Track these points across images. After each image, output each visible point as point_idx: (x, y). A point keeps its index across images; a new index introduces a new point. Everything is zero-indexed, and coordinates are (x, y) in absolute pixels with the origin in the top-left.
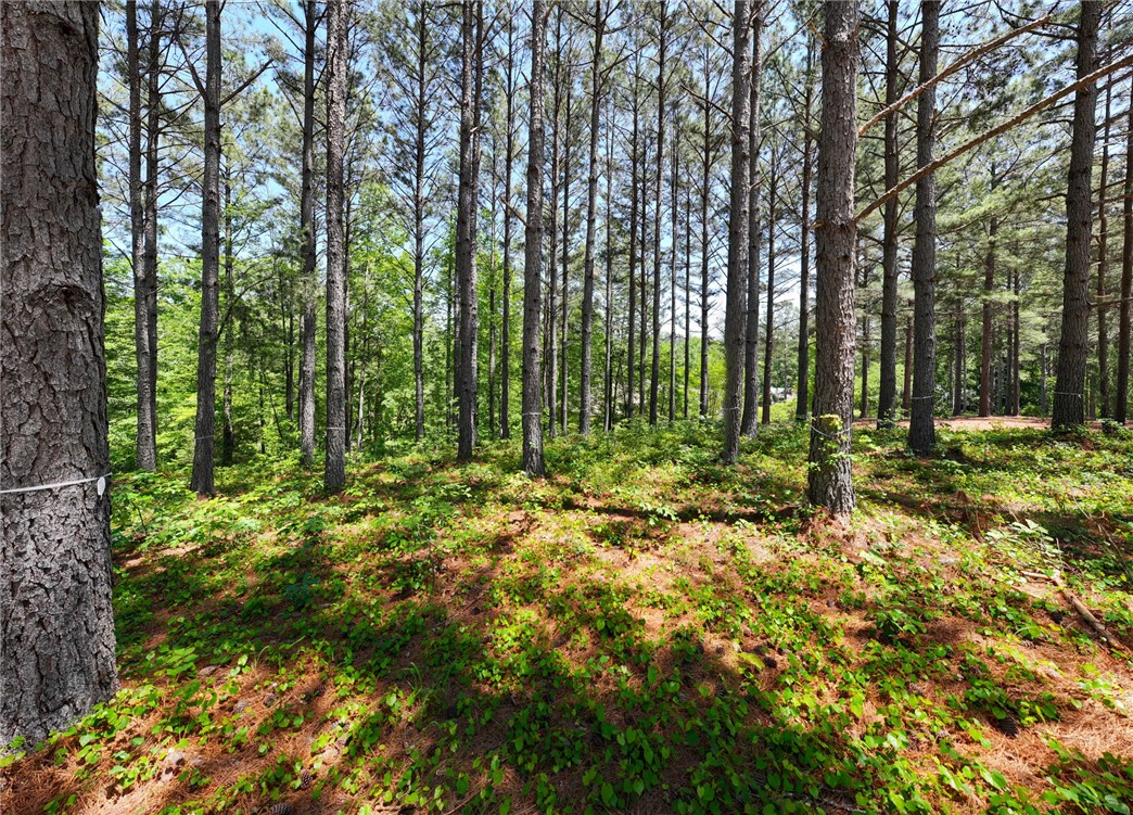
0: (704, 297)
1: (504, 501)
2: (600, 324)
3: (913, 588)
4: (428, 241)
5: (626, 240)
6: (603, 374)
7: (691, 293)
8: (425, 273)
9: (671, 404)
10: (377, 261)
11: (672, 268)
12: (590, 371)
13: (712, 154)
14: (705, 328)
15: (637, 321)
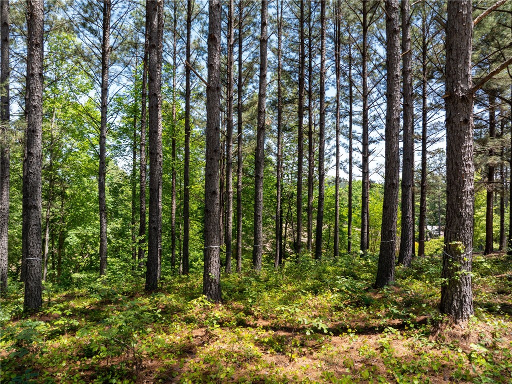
0: (365, 145)
1: (189, 321)
2: (271, 169)
3: (504, 367)
4: (113, 89)
5: (294, 91)
6: (274, 215)
7: (354, 141)
8: (110, 120)
9: (335, 242)
10: (63, 108)
11: (336, 116)
12: (262, 212)
13: (369, 15)
14: (365, 173)
15: (305, 167)
